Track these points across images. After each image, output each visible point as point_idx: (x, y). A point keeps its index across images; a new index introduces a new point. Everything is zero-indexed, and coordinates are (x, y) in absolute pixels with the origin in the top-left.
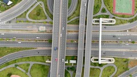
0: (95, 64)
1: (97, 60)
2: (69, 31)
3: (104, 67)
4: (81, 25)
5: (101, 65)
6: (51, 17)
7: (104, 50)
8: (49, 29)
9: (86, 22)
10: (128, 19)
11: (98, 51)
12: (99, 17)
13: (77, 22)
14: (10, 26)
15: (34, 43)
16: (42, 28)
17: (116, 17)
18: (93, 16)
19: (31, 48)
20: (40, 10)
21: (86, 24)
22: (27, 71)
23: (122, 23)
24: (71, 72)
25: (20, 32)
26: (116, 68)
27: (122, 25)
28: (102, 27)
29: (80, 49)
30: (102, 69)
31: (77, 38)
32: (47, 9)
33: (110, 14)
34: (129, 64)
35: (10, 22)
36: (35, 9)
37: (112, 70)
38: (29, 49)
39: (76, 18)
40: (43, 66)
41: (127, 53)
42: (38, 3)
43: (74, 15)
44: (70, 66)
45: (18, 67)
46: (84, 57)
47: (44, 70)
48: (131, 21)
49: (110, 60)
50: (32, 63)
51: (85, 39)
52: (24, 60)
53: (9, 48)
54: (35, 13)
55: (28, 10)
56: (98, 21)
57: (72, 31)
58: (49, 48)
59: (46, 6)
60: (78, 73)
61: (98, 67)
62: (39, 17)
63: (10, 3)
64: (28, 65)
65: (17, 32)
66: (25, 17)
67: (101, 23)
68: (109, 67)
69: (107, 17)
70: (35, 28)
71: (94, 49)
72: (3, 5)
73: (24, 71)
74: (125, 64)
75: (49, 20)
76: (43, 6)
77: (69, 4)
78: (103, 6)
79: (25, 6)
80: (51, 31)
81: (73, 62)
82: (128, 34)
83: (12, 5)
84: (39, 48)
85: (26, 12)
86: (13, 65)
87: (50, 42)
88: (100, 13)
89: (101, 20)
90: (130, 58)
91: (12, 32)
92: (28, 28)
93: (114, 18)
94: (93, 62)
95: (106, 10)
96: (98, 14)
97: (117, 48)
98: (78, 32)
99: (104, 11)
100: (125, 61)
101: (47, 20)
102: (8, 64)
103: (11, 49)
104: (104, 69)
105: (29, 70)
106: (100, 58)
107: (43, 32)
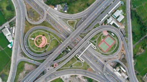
0: (76, 57)
1: (78, 56)
2: (77, 38)
3: (79, 61)
4: (83, 40)
5: (78, 59)
6: (76, 29)
7: (84, 55)
8: (71, 32)
9: (86, 40)
10: (102, 52)
11: (81, 54)
12: (91, 42)
13: (83, 37)
14: (59, 19)
15: (62, 32)
16: (69, 29)
17: (98, 48)
18: (90, 40)
19: (59, 33)
20: (74, 23)
21: (85, 41)
22: (51, 39)
23: (98, 51)
24: (65, 53)
25: (60, 24)
26: (83, 66)
27: (98, 52)
28: (89, 47)
29: (76, 47)
30: (77, 61)
31: (78, 43)
32: (76, 25)
33: (96, 45)
34: (88, 68)
35: (60, 18)
36: (72, 21)
37: (81, 65)
38: (58, 32)
39: (84, 36)
40: (58, 42)
41: (91, 64)
42: (75, 20)
43: (84, 34)
44: (67, 51)
45: (49, 35)
46: (74, 52)
47: (57, 44)
48: (102, 54)
49: (83, 61)
50: (55, 38)
51: (80, 45)
52: (53, 34)
53: (52, 26)
54: (71, 23)
55: (70, 19)
56: (90, 44)
57: (78, 39)
58: (65, 38)
59: (77, 23)
60: (68, 55)
61: (76, 59)
62: (71, 25)
63: (66, 11)
64: (54, 37)
65: (59, 23)
66: (67, 21)
67: (90, 45)
68: (80, 63)
69: (95, 45)
70: (67, 28)
71: (80, 52)
72: (63, 10)
73: (50, 39)
74: (87, 67)
75: (74, 29)
76: (76, 23)
77: (85, 29)
78: (96, 40)
79: (70, 17)
80: (71, 33)
81: (69, 50)
82: (97, 57)
83: (66, 13)
84: (62, 35)
85: (68, 19)
86: (48, 33)
87: (68, 36)
88: (93, 41)
89: (91, 44)
90: (90, 66)
91: (58, 22)
92: (65, 25)
93: (97, 47)
94: (76, 56)
95: (96, 42)
96: (92, 41)
97: (89, 59)
98: (80, 41)
99: (95, 42)
100: (88, 66)
101: (73, 28)
102: (46, 31)
103: (52, 27)
104: (78, 62)
105: (52, 39)
106: (80, 56)
107: (68, 31)
